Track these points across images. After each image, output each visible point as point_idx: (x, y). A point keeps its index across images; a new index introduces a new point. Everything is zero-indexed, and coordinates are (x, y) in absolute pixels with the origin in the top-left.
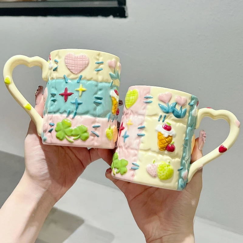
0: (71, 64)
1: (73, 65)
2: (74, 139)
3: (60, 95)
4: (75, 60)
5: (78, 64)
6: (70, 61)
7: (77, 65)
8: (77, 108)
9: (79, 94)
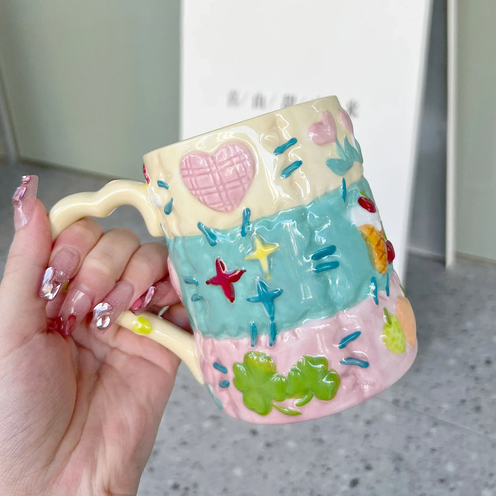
0: (205, 188)
1: (210, 187)
2: (297, 405)
3: (208, 283)
4: (211, 172)
5: (225, 181)
6: (198, 178)
7: (222, 183)
8: (272, 311)
9: (261, 269)
